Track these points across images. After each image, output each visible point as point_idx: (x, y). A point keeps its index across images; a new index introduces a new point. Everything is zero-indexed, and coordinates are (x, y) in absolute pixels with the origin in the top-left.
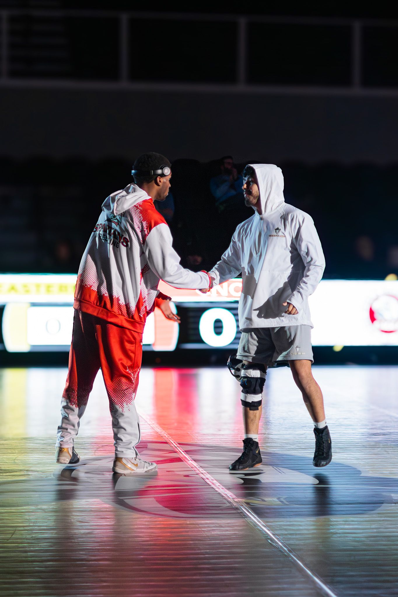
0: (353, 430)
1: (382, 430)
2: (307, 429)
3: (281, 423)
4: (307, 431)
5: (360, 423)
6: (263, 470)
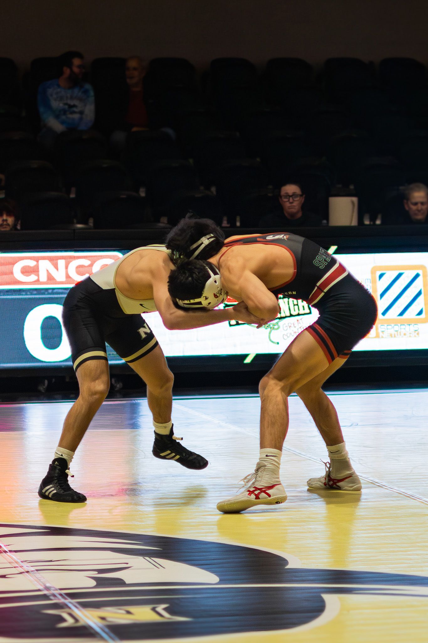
6: (127, 563)
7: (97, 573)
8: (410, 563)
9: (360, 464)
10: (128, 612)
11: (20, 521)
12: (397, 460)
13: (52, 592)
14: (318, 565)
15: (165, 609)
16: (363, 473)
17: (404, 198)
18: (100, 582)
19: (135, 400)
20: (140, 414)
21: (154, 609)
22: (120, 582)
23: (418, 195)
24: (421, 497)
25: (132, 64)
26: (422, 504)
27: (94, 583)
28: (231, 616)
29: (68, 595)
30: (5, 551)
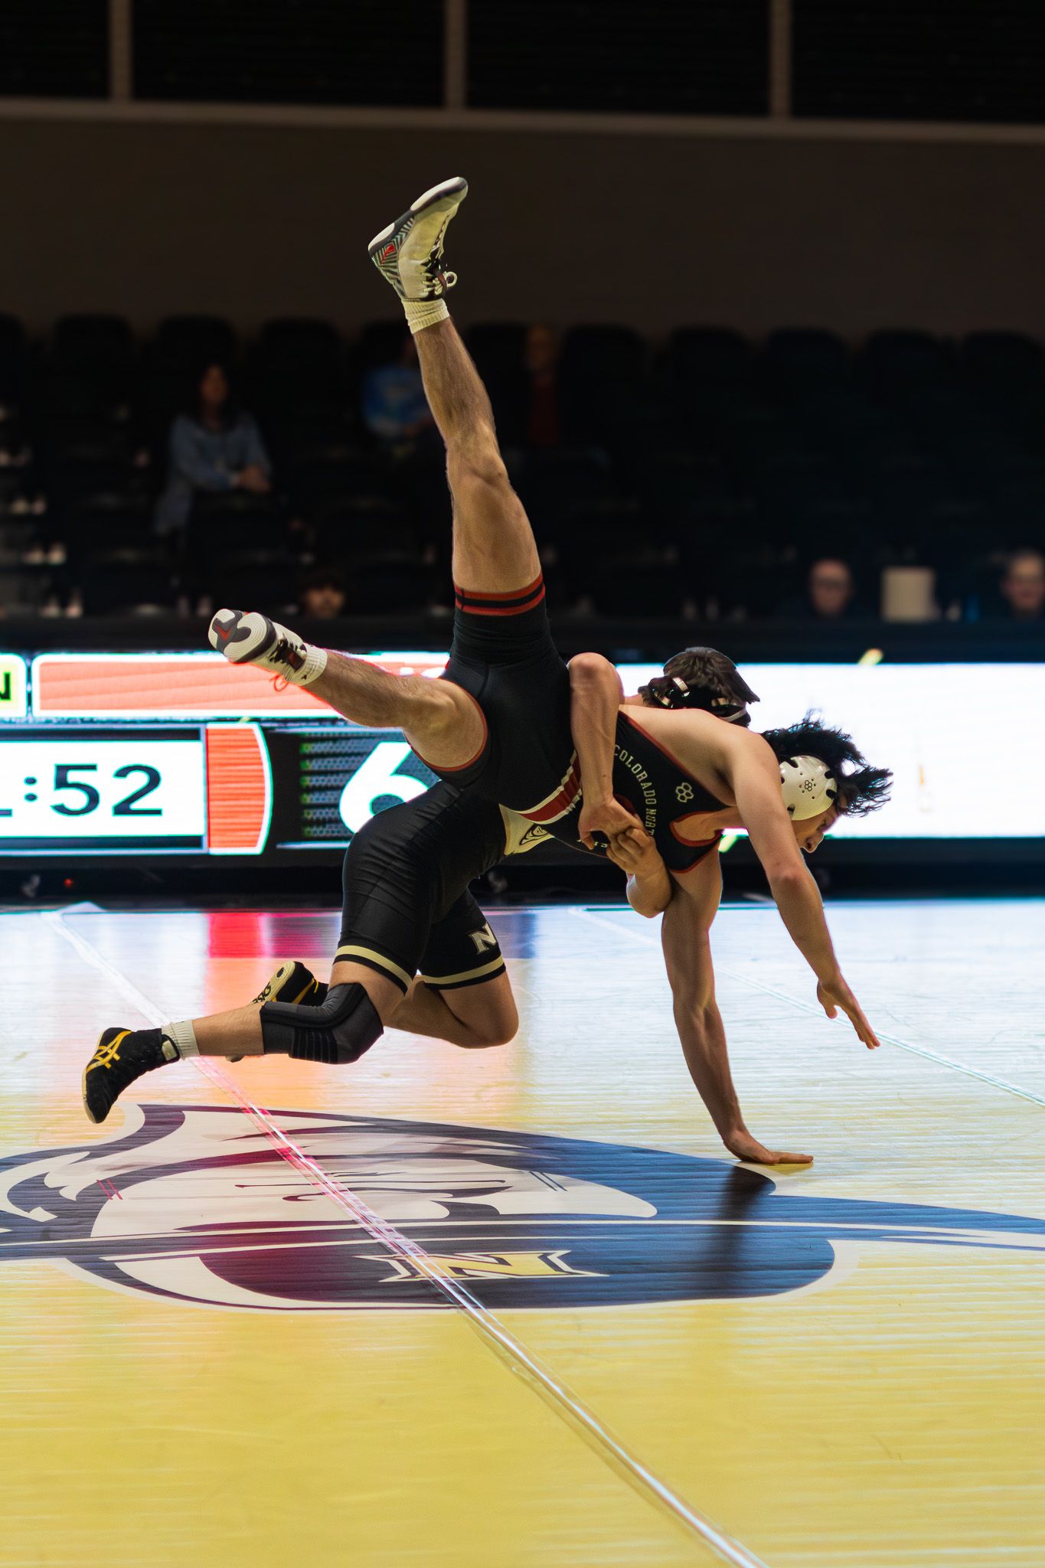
0: (756, 1072)
1: (838, 1070)
2: (629, 1070)
3: (558, 1054)
4: (629, 1075)
5: (777, 1054)
6: (503, 1181)
7: (452, 1195)
8: (980, 1192)
9: (906, 1024)
10: (502, 1262)
11: (323, 1108)
12: (970, 1020)
13: (375, 1224)
14: (825, 1192)
15: (561, 1258)
16: (910, 1040)
17: (1001, 574)
18: (456, 1211)
19: (527, 910)
20: (535, 934)
21: (544, 1258)
22: (490, 1212)
23: (1026, 568)
24: (1007, 1082)
25: (538, 336)
26: (1008, 1094)
27: (446, 1212)
28: (671, 1271)
29: (401, 1230)
30: (298, 1156)
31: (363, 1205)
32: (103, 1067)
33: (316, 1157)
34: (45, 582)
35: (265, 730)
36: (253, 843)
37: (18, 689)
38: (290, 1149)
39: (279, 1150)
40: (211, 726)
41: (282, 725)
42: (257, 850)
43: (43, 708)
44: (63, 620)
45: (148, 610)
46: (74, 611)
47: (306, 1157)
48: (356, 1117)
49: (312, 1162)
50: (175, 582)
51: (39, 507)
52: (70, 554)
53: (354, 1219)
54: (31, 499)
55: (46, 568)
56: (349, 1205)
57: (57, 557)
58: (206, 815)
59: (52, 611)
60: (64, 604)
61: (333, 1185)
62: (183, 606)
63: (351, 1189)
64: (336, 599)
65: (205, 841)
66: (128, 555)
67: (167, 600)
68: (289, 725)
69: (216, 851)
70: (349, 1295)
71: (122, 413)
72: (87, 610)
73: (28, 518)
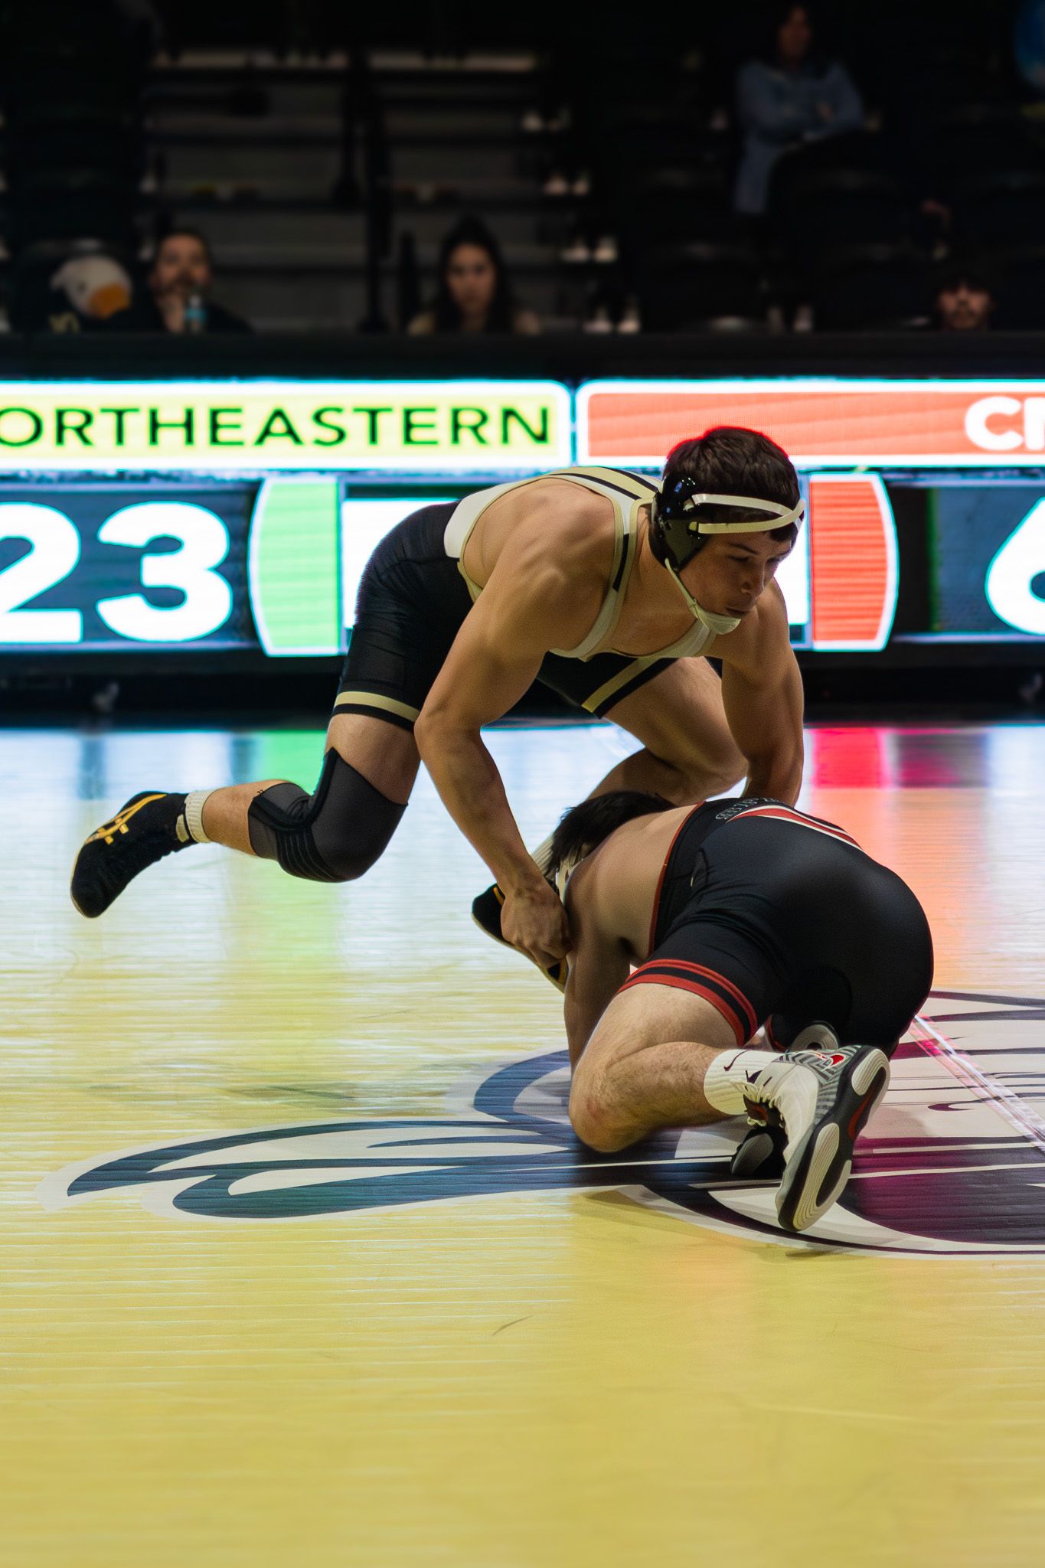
30: (947, 1052)
31: (1037, 1116)
32: (102, 841)
33: (970, 1052)
34: (592, 287)
35: (887, 483)
36: (871, 634)
37: (560, 428)
38: (935, 1041)
39: (920, 1042)
40: (816, 478)
41: (911, 476)
42: (878, 643)
43: (593, 453)
44: (615, 336)
45: (730, 323)
46: (630, 326)
47: (958, 1051)
48: (1025, 999)
49: (965, 1059)
50: (764, 286)
51: (581, 187)
52: (622, 249)
53: (1025, 1135)
54: (571, 178)
55: (591, 267)
56: (1018, 1117)
57: (606, 253)
58: (809, 594)
59: (601, 326)
60: (616, 318)
61: (996, 1089)
62: (775, 316)
63: (1019, 1095)
64: (977, 302)
65: (808, 633)
66: (701, 250)
67: (753, 311)
68: (921, 476)
69: (821, 646)
70: (1022, 1235)
71: (692, 61)
72: (646, 324)
73: (567, 201)
